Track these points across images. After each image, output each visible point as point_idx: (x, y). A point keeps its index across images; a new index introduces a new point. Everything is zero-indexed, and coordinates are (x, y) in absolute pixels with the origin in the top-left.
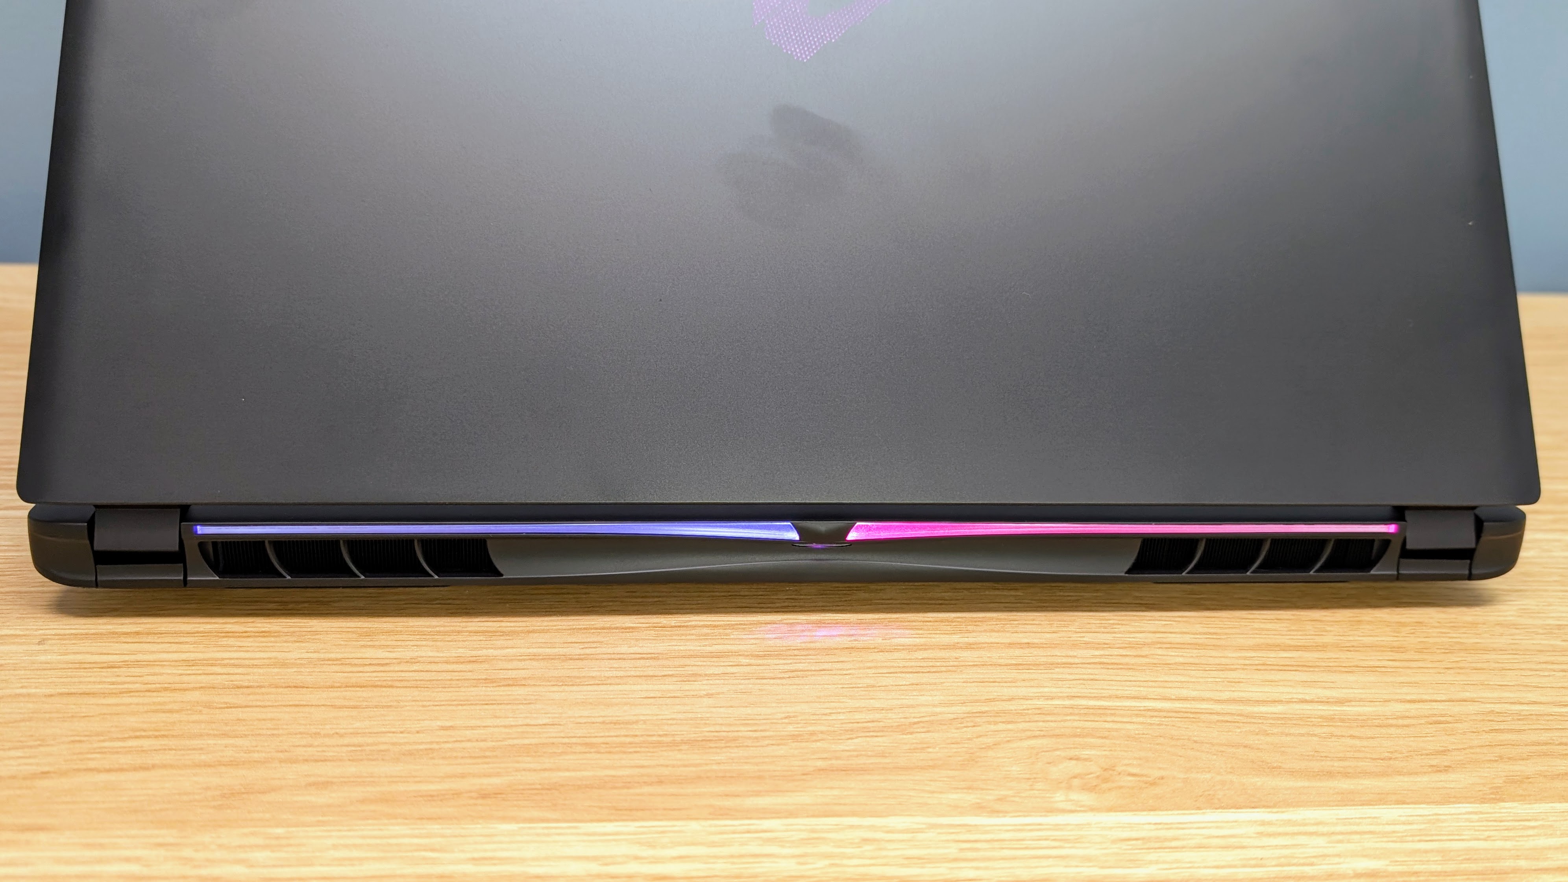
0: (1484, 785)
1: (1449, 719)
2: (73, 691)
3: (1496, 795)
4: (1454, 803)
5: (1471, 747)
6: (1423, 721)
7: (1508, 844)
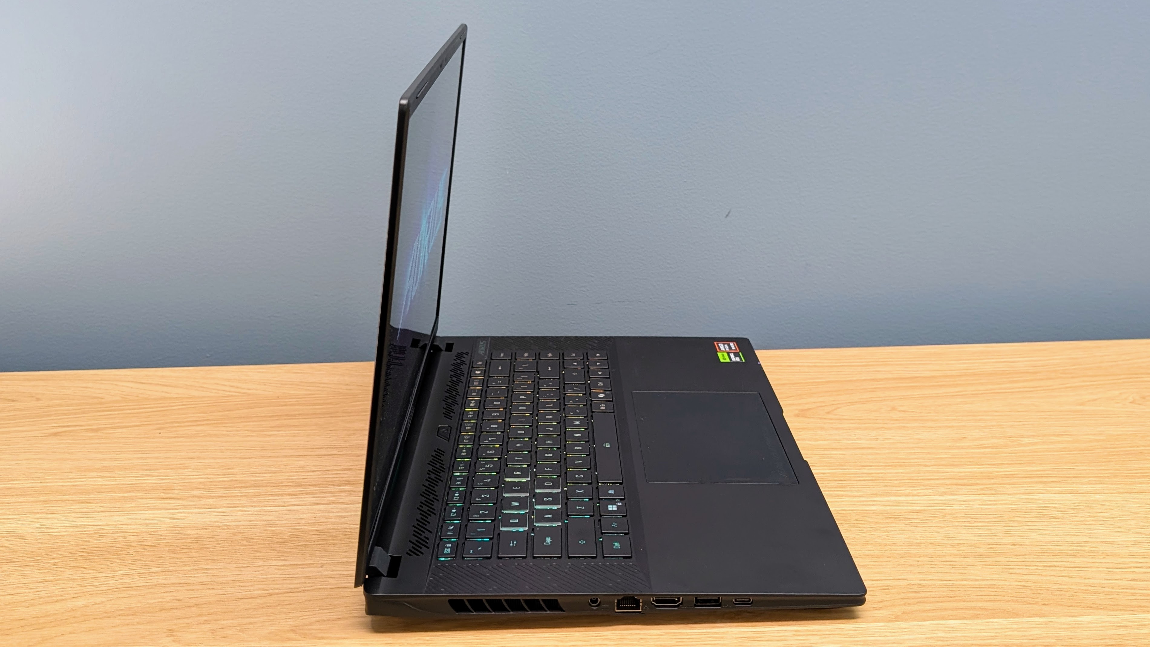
0: (893, 615)
1: (889, 588)
2: (340, 586)
3: (896, 619)
4: (877, 622)
5: (894, 600)
6: (877, 589)
7: (893, 638)
